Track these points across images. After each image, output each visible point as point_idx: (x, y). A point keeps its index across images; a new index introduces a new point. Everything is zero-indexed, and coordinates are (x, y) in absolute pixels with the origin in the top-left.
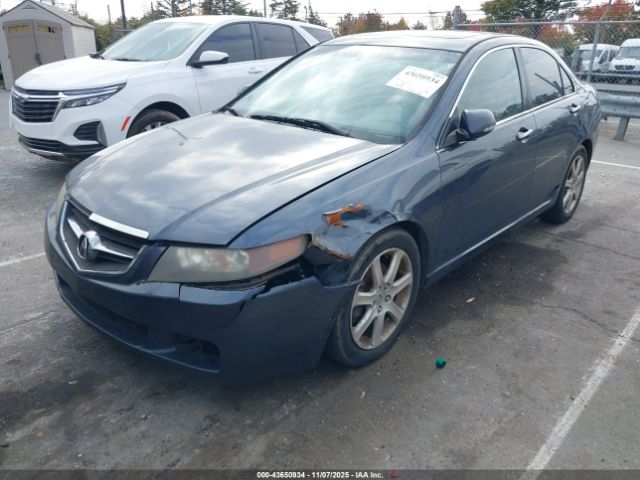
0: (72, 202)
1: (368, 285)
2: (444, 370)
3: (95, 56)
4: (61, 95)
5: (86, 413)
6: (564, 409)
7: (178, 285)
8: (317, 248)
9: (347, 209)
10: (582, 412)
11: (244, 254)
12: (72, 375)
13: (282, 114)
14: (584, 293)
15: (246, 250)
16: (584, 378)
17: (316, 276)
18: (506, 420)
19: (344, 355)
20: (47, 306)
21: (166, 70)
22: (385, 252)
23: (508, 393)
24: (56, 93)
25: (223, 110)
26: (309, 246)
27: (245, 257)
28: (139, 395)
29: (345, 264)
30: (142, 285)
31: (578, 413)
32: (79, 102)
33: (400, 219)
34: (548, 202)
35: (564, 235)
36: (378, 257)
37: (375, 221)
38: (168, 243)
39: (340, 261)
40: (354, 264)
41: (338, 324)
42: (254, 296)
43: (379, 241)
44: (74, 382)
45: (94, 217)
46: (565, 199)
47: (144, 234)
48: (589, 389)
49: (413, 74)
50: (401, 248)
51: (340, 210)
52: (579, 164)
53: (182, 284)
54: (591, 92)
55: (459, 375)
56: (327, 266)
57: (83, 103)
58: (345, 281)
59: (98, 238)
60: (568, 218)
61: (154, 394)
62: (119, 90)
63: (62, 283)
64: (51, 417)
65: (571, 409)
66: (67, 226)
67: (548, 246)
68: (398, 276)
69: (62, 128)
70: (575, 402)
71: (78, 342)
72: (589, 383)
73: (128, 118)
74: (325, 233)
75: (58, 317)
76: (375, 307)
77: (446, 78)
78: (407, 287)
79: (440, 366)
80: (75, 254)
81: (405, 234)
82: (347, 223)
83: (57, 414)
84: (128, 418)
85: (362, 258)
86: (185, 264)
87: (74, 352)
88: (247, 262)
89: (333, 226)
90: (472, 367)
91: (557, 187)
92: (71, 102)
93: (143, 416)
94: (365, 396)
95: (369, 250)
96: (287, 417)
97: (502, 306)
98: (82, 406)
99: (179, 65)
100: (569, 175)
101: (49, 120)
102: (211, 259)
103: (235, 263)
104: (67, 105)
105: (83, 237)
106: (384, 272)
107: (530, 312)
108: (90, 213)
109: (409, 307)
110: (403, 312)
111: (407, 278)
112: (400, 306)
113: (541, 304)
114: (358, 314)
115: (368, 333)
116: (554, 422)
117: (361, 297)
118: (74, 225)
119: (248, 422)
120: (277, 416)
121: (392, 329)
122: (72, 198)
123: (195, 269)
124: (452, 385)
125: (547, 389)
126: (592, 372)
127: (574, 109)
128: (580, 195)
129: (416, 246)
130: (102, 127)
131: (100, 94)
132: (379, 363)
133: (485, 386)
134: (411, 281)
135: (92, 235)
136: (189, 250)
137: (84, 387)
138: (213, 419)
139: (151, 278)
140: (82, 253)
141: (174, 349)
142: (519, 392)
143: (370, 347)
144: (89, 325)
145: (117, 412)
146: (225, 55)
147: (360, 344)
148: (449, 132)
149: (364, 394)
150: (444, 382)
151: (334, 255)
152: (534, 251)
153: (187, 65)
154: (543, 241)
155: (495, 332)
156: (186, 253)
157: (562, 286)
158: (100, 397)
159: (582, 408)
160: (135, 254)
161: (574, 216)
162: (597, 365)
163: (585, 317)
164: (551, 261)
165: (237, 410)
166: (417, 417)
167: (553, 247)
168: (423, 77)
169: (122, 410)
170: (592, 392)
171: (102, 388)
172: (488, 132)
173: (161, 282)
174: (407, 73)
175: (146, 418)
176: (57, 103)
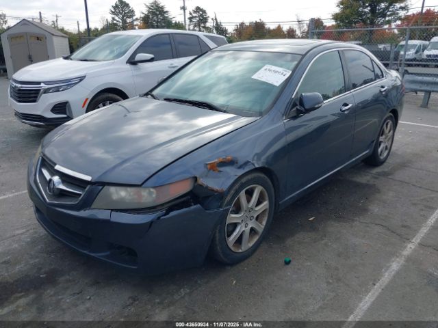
0: (44, 158)
1: (238, 209)
2: (290, 265)
3: (66, 58)
4: (42, 85)
5: (51, 296)
6: (367, 291)
7: (110, 211)
8: (201, 186)
9: (221, 159)
10: (380, 293)
11: (152, 190)
12: (43, 270)
13: (184, 97)
14: (389, 213)
15: (154, 187)
16: (383, 270)
17: (200, 204)
18: (328, 298)
19: (222, 256)
20: (29, 225)
21: (112, 67)
22: (248, 187)
23: (331, 281)
24: (39, 83)
25: (146, 95)
26: (196, 184)
27: (152, 192)
28: (86, 283)
29: (221, 196)
30: (87, 211)
31: (377, 294)
32: (54, 90)
33: (257, 166)
34: (367, 151)
35: (379, 174)
36: (244, 191)
37: (240, 167)
38: (104, 184)
39: (216, 194)
40: (227, 196)
41: (217, 235)
42: (159, 218)
43: (244, 180)
44: (44, 276)
45: (57, 167)
46: (380, 150)
47: (88, 178)
48: (386, 278)
49: (269, 70)
50: (259, 184)
51: (216, 160)
52: (389, 126)
53: (112, 210)
54: (397, 77)
55: (299, 269)
56: (208, 197)
57: (57, 90)
58: (220, 207)
59: (60, 180)
60: (382, 162)
61: (96, 283)
62: (81, 80)
63: (38, 210)
64: (28, 298)
65: (372, 291)
66: (41, 174)
67: (368, 181)
68: (259, 203)
69: (43, 107)
70: (376, 287)
71: (49, 249)
72: (387, 274)
73: (87, 99)
74: (206, 176)
75: (36, 233)
76: (243, 224)
77: (291, 72)
78: (265, 211)
79: (287, 263)
80: (45, 191)
81: (262, 175)
82: (221, 169)
83: (32, 296)
84: (78, 299)
85: (232, 192)
86: (115, 197)
87: (45, 255)
88: (154, 196)
89: (211, 171)
90: (309, 264)
91: (373, 142)
92: (49, 89)
93: (88, 297)
94: (236, 284)
95: (237, 186)
96: (183, 297)
97: (333, 223)
98: (49, 291)
99: (121, 63)
100: (382, 133)
101: (35, 101)
102: (132, 194)
103: (148, 196)
104: (46, 91)
105: (51, 180)
106: (249, 201)
107: (352, 227)
108: (55, 164)
109: (267, 223)
110: (263, 227)
111: (265, 204)
112: (261, 223)
113: (359, 221)
114: (231, 229)
115: (239, 241)
116: (360, 300)
117: (232, 218)
118: (45, 172)
119: (157, 301)
120: (176, 297)
121: (256, 239)
122: (44, 155)
123: (122, 200)
124: (294, 276)
125: (358, 278)
126: (389, 267)
127: (383, 90)
128: (391, 147)
129: (270, 183)
130: (69, 105)
131: (68, 84)
132: (246, 261)
133: (316, 276)
134: (268, 207)
135: (56, 179)
136: (118, 188)
137: (51, 279)
138: (134, 299)
139: (93, 206)
140: (50, 191)
141: (108, 253)
142: (339, 280)
143: (240, 251)
144: (53, 237)
145: (71, 295)
146: (152, 56)
147: (232, 249)
148: (292, 108)
149: (234, 282)
150: (289, 274)
151: (213, 190)
152: (358, 185)
153: (127, 62)
154: (364, 178)
155: (326, 240)
156: (116, 191)
157: (375, 208)
158: (60, 285)
159: (380, 290)
160: (83, 191)
161: (387, 161)
162: (393, 262)
163: (389, 230)
164: (369, 191)
165: (150, 293)
166: (269, 297)
167: (371, 182)
168: (275, 72)
169: (74, 294)
170: (388, 280)
171: (62, 279)
172: (318, 108)
173: (99, 209)
174: (266, 70)
175: (90, 298)
176: (40, 90)
